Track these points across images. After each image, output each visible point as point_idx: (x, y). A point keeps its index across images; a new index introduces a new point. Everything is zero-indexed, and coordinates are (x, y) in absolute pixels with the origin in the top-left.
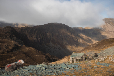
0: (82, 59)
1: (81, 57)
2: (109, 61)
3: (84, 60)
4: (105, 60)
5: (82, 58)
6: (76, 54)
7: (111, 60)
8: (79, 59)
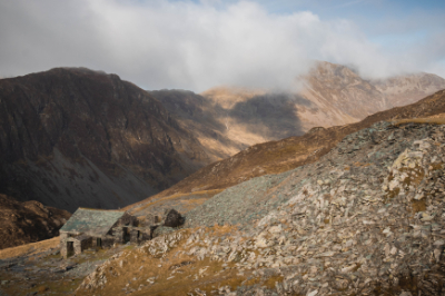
0: (110, 237)
1: (106, 230)
2: (185, 255)
3: (119, 242)
4: (171, 249)
5: (110, 232)
6: (91, 214)
7: (193, 251)
8: (100, 236)
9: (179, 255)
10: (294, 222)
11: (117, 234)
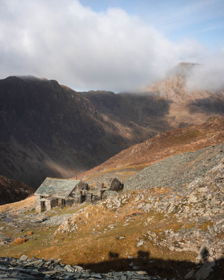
1: (68, 193)
3: (78, 202)
4: (123, 205)
6: (56, 182)
9: (130, 209)
10: (218, 185)
11: (76, 196)
